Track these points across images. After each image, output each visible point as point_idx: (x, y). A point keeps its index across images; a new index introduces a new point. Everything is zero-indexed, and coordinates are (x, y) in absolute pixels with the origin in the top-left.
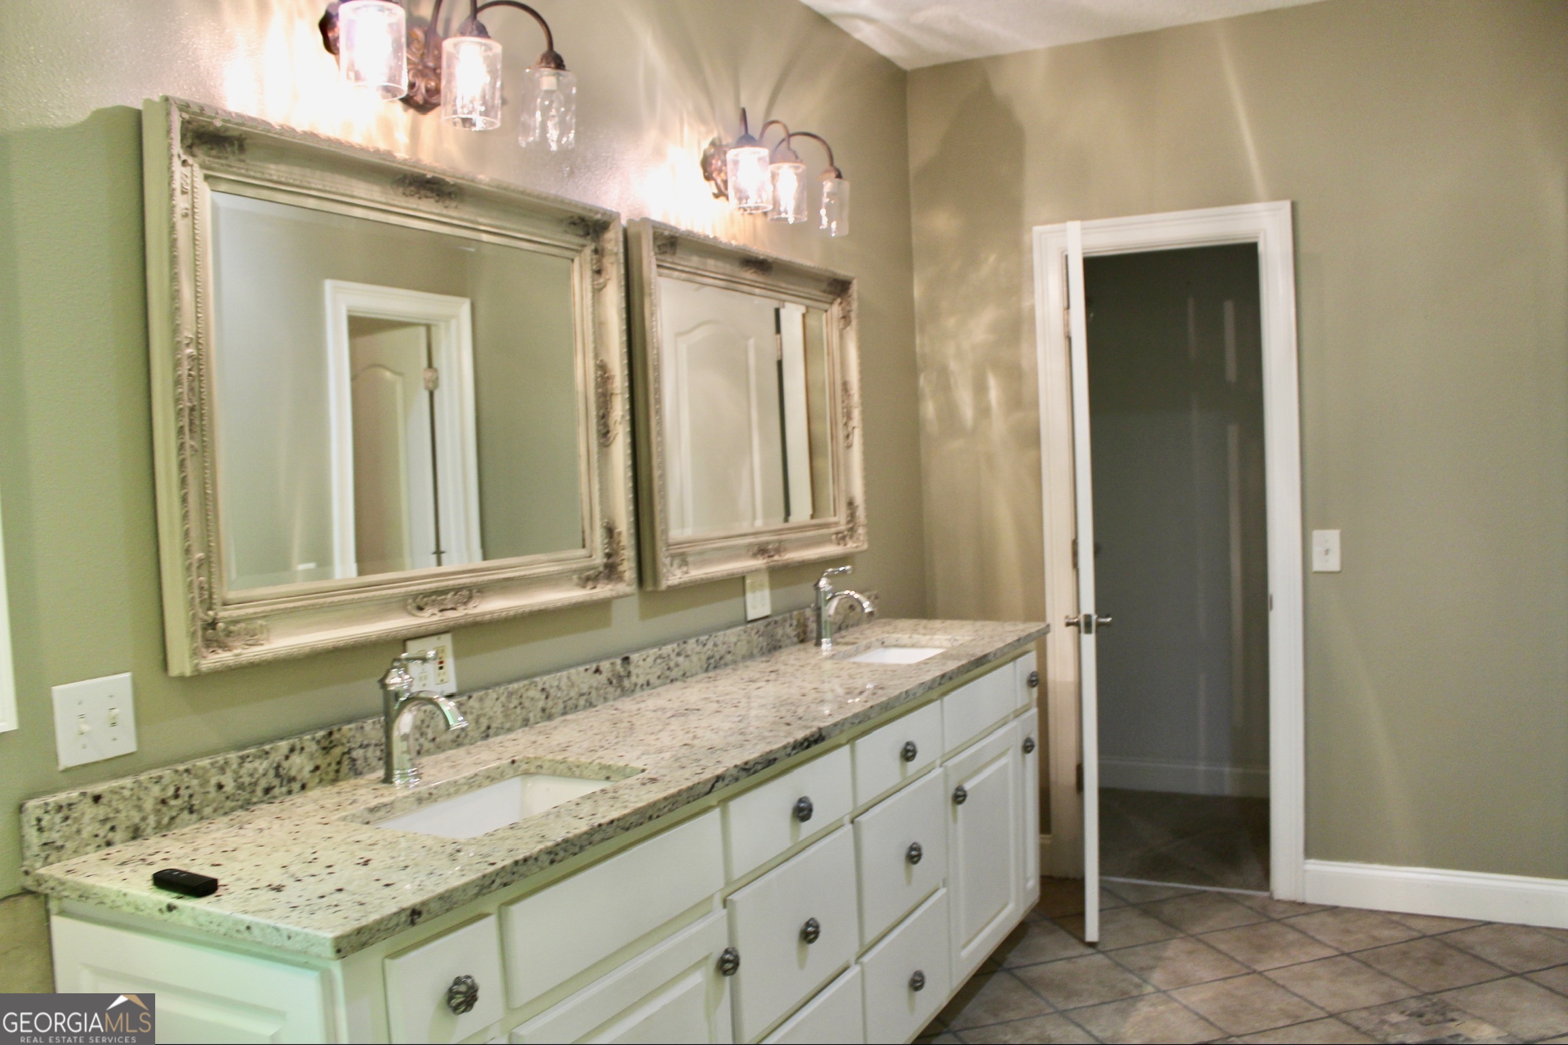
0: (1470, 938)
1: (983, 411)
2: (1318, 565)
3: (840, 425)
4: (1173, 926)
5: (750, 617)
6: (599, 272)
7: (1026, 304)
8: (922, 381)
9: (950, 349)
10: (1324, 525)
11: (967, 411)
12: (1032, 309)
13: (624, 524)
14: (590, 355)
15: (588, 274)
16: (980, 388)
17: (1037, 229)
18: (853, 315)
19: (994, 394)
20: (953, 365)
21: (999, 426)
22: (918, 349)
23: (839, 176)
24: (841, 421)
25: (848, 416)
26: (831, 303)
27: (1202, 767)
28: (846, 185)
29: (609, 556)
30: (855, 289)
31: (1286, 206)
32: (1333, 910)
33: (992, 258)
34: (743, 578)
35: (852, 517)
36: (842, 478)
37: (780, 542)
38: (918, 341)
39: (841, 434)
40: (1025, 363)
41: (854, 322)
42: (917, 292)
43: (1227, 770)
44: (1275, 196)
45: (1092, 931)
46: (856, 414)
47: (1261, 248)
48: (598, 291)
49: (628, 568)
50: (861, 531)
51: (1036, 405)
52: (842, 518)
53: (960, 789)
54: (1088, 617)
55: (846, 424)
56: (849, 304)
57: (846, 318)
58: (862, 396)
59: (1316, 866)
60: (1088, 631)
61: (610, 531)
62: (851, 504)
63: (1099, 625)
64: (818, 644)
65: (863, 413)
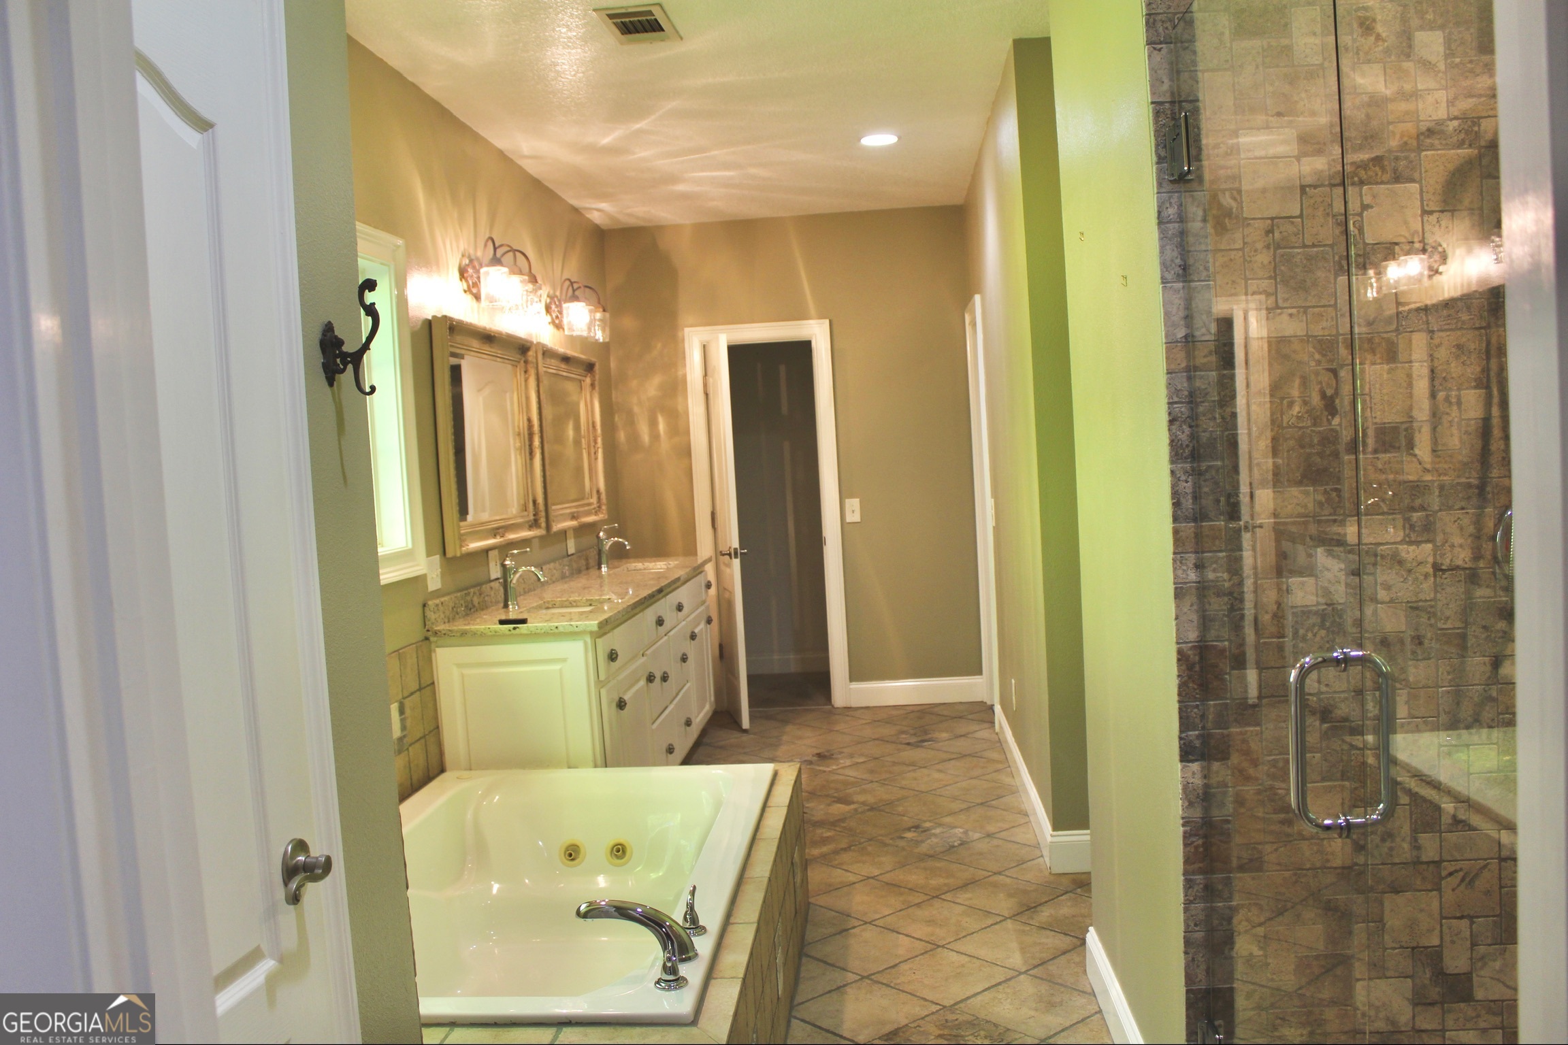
0: (936, 710)
1: (655, 436)
2: (849, 519)
3: (592, 448)
4: (785, 722)
5: (569, 553)
6: (526, 372)
7: (680, 373)
8: (616, 418)
9: (635, 400)
10: (852, 496)
11: (646, 438)
12: (685, 376)
13: (540, 500)
14: (525, 414)
15: (523, 373)
16: (653, 424)
17: (687, 330)
18: (596, 383)
19: (662, 426)
20: (636, 409)
21: (665, 445)
22: (614, 399)
23: (604, 311)
24: (592, 444)
25: (596, 442)
26: (586, 377)
27: (776, 657)
28: (607, 315)
29: (534, 515)
30: (597, 368)
31: (827, 322)
32: (867, 708)
33: (659, 345)
34: (566, 532)
35: (599, 499)
36: (594, 478)
37: (578, 512)
38: (614, 396)
39: (593, 451)
40: (680, 408)
41: (597, 388)
42: (613, 365)
43: (792, 657)
44: (821, 316)
45: (746, 723)
46: (599, 440)
47: (814, 344)
48: (526, 380)
49: (542, 521)
50: (604, 507)
51: (688, 432)
52: (594, 500)
53: (693, 632)
54: (736, 549)
55: (594, 447)
56: (594, 376)
57: (593, 385)
58: (603, 430)
59: (856, 686)
60: (736, 557)
61: (535, 502)
62: (598, 492)
63: (741, 554)
64: (600, 568)
65: (603, 440)
